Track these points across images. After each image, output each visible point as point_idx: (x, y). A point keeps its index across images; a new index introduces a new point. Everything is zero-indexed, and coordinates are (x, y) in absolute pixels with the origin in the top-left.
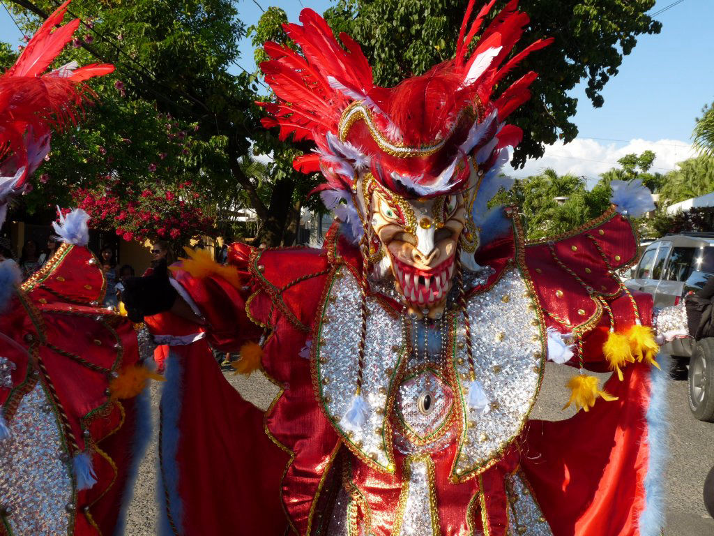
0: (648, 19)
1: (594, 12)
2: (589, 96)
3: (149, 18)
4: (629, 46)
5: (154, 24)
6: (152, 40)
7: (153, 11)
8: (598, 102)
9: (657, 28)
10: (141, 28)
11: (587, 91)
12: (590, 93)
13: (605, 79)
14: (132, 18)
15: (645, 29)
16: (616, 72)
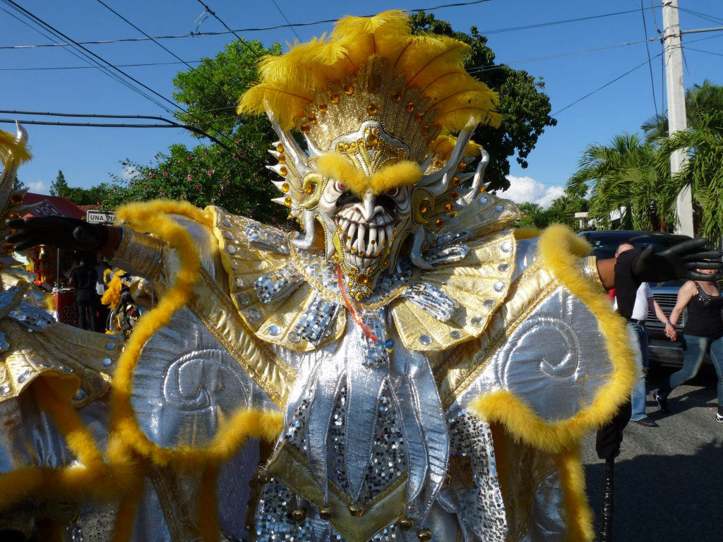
0: (549, 118)
1: (514, 118)
2: (519, 163)
3: (263, 128)
4: (539, 132)
5: (266, 132)
6: (267, 142)
7: (266, 125)
8: (525, 165)
9: (554, 123)
10: (260, 136)
11: (518, 159)
12: (519, 161)
13: (529, 151)
14: (255, 130)
15: (547, 123)
16: (534, 147)
